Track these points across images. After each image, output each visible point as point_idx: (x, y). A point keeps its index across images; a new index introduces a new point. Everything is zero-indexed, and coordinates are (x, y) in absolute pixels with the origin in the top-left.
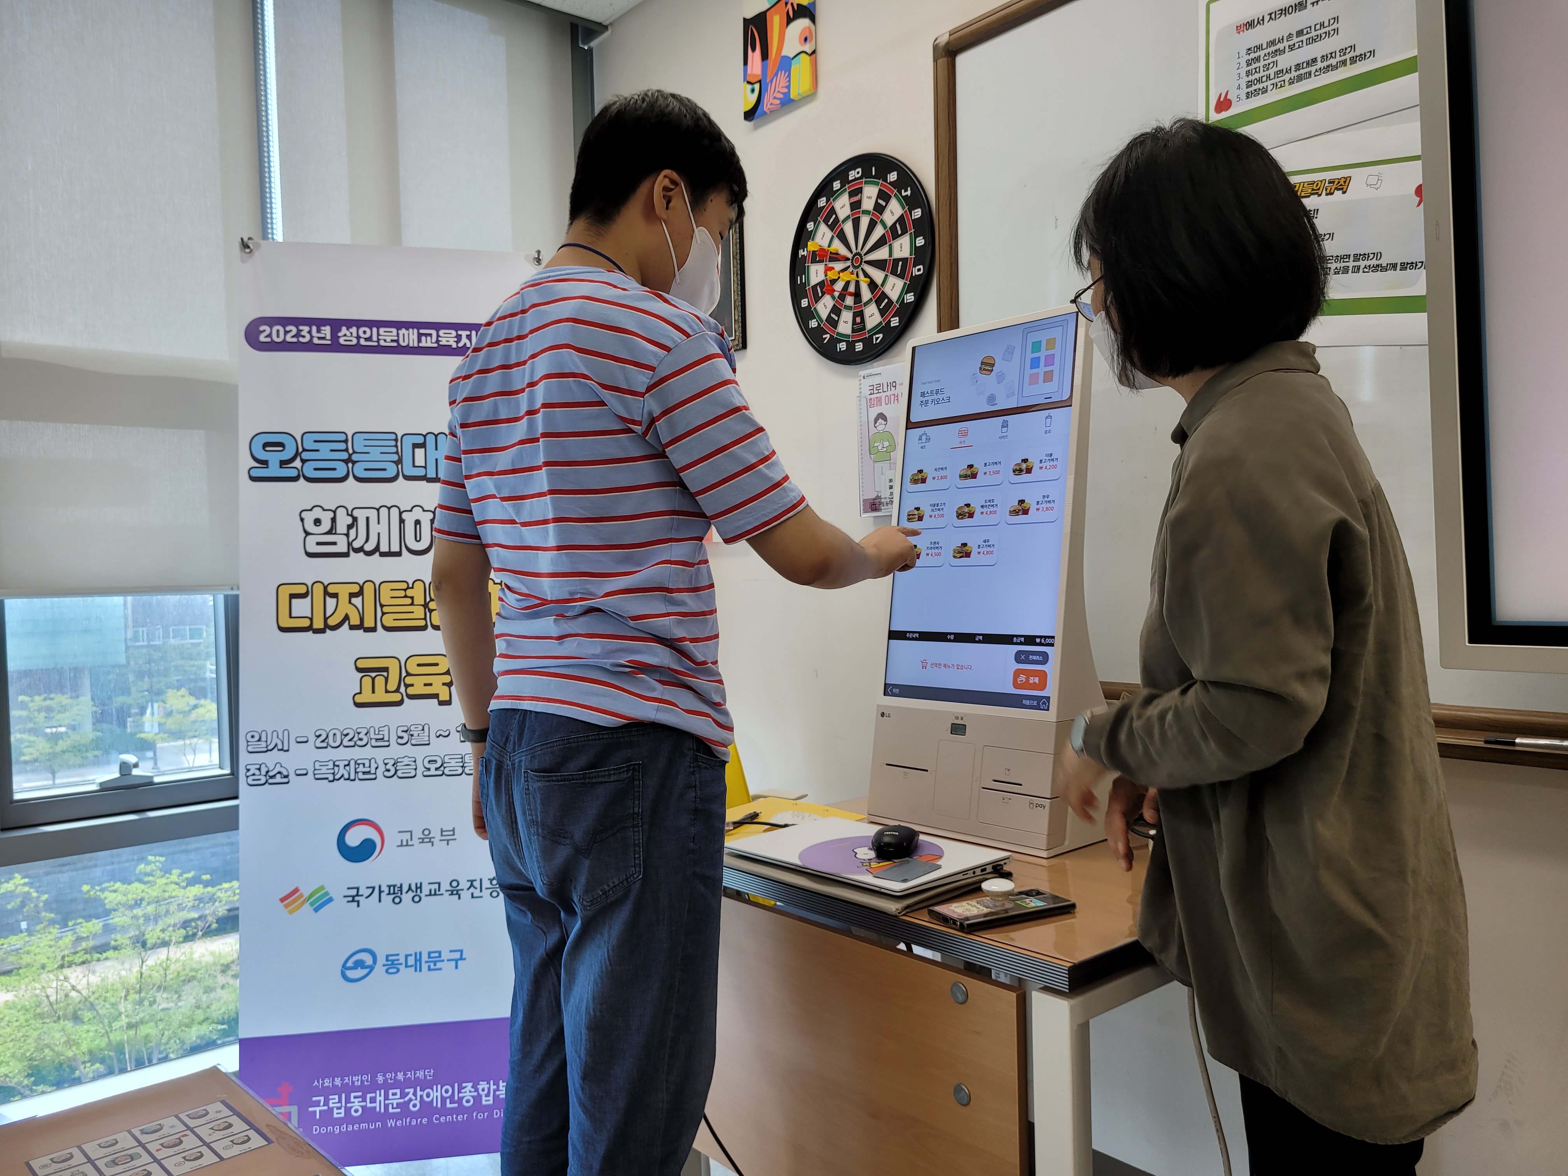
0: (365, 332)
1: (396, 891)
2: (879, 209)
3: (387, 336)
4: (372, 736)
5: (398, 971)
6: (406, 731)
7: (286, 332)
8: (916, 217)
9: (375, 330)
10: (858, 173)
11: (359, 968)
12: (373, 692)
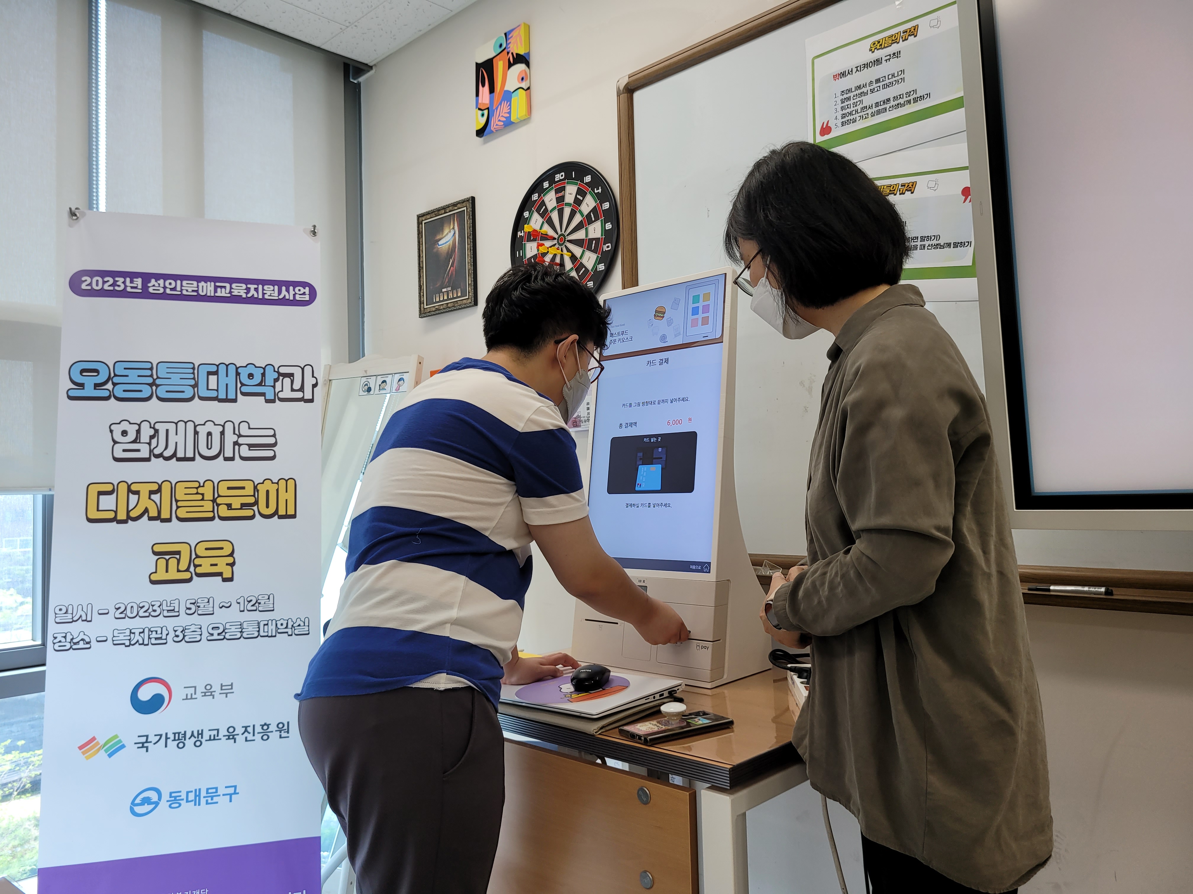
0: (170, 284)
1: (180, 738)
2: (578, 202)
3: (189, 287)
4: (165, 607)
5: (180, 805)
6: (194, 604)
7: (104, 282)
8: (605, 208)
9: (179, 282)
10: (562, 176)
11: (146, 804)
12: (167, 571)
